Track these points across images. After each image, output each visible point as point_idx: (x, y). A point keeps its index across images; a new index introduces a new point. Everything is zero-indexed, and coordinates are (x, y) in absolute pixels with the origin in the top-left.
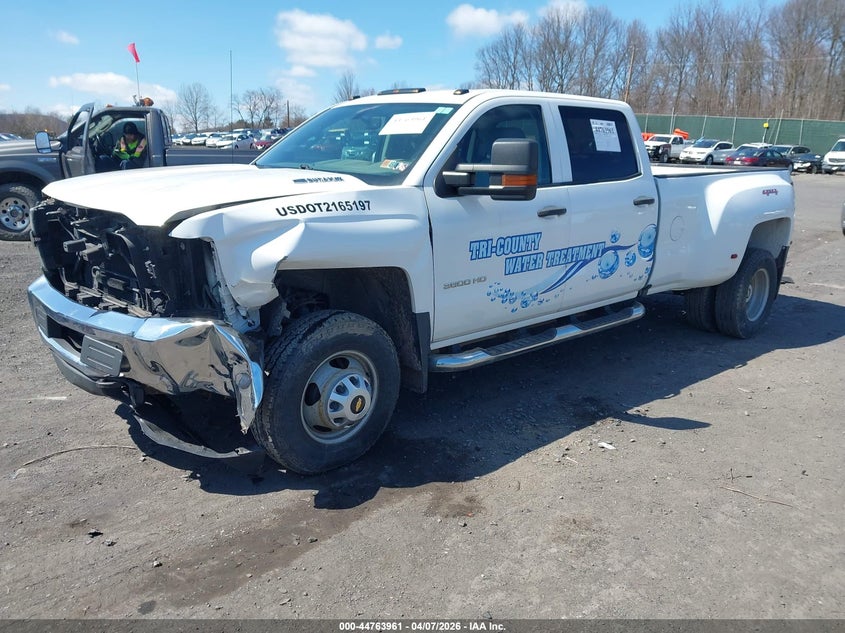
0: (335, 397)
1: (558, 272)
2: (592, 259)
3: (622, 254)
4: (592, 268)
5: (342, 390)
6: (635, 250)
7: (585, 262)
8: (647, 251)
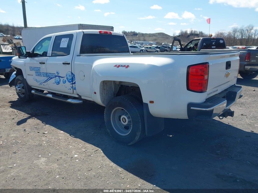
0: (20, 89)
1: (46, 78)
2: (53, 78)
3: (62, 79)
4: (53, 80)
5: (20, 90)
6: (65, 79)
7: (51, 78)
8: (70, 80)
